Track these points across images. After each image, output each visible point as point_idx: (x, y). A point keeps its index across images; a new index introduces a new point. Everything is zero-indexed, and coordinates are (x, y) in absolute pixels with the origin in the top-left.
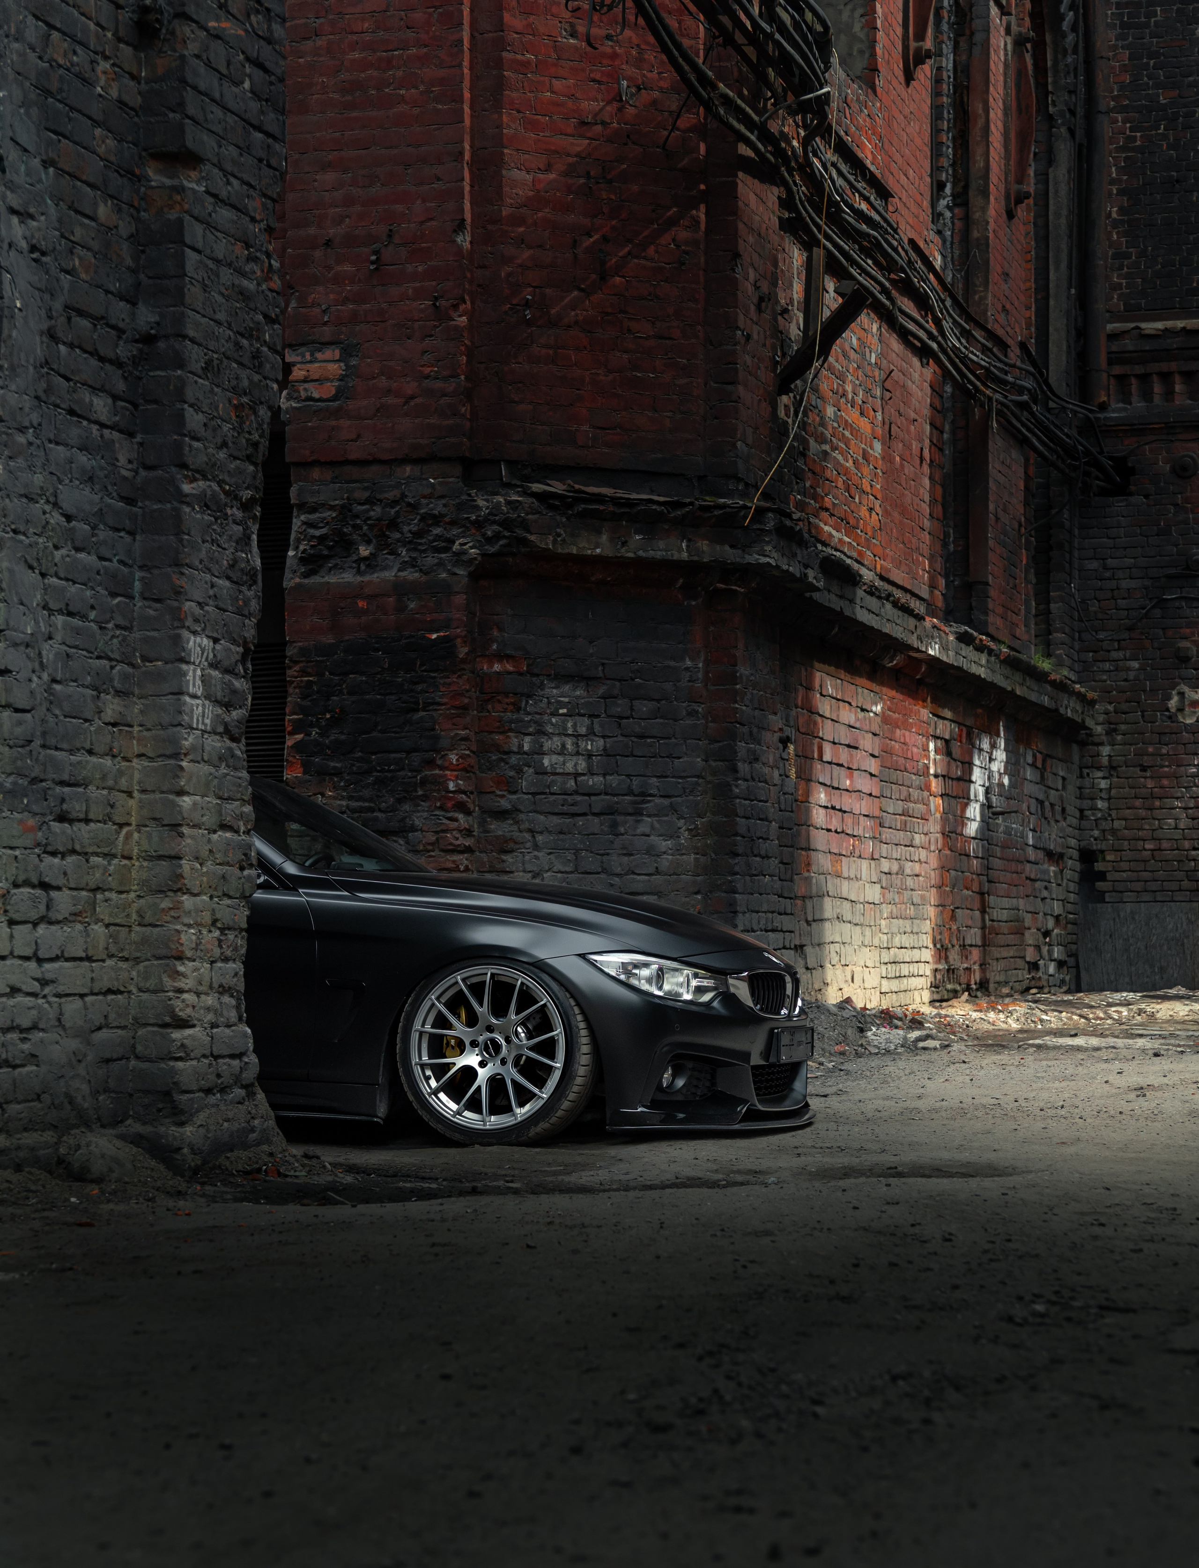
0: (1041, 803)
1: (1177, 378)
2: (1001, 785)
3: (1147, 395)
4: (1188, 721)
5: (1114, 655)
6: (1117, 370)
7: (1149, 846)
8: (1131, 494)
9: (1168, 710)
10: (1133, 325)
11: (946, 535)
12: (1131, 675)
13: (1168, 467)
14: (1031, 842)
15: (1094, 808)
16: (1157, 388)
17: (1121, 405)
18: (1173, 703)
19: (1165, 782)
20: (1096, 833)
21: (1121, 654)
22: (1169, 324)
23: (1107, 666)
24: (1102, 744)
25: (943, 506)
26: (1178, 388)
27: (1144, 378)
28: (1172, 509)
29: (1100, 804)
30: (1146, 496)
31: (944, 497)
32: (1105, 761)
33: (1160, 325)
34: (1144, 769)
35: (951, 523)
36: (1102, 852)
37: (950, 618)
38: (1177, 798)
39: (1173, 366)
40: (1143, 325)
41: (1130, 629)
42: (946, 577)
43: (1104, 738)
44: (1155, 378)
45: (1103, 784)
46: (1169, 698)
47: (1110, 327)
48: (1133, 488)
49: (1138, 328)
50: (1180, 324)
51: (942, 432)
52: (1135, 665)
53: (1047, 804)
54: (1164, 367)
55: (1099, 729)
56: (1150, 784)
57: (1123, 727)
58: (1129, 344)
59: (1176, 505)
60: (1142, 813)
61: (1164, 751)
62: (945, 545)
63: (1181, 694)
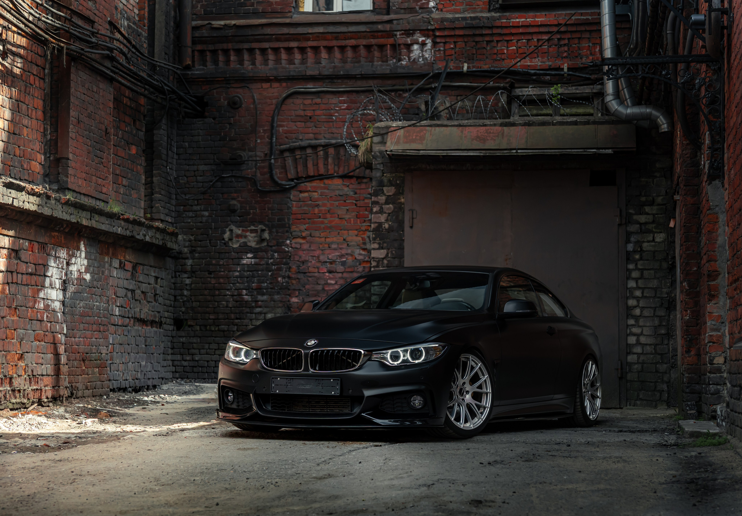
0: (133, 291)
1: (232, 53)
2: (81, 279)
3: (216, 62)
4: (235, 246)
5: (195, 208)
6: (199, 47)
7: (212, 317)
8: (206, 117)
9: (224, 239)
10: (207, 22)
11: (45, 130)
12: (204, 219)
13: (226, 103)
14: (117, 313)
15: (182, 295)
16: (221, 58)
17: (201, 67)
18: (227, 236)
19: (222, 280)
20: (183, 309)
21: (198, 208)
22: (228, 22)
23: (191, 214)
24: (187, 258)
25: (44, 112)
26: (232, 58)
27: (214, 52)
28: (228, 126)
29: (185, 293)
30: (214, 119)
31: (44, 107)
32: (189, 268)
33: (222, 23)
34: (210, 273)
35: (49, 123)
36: (186, 320)
37: (47, 179)
38: (228, 290)
39: (230, 46)
40: (213, 22)
41: (204, 193)
42: (45, 154)
43: (188, 255)
44: (220, 52)
45: (188, 281)
46: (225, 233)
47: (194, 23)
48: (207, 114)
49: (210, 24)
50: (233, 22)
51: (44, 69)
52: (206, 214)
53: (138, 292)
54: (225, 46)
55: (186, 250)
56: (213, 281)
57: (199, 249)
58: (205, 32)
59: (230, 124)
60: (209, 298)
61: (221, 263)
62: (45, 135)
63: (231, 231)
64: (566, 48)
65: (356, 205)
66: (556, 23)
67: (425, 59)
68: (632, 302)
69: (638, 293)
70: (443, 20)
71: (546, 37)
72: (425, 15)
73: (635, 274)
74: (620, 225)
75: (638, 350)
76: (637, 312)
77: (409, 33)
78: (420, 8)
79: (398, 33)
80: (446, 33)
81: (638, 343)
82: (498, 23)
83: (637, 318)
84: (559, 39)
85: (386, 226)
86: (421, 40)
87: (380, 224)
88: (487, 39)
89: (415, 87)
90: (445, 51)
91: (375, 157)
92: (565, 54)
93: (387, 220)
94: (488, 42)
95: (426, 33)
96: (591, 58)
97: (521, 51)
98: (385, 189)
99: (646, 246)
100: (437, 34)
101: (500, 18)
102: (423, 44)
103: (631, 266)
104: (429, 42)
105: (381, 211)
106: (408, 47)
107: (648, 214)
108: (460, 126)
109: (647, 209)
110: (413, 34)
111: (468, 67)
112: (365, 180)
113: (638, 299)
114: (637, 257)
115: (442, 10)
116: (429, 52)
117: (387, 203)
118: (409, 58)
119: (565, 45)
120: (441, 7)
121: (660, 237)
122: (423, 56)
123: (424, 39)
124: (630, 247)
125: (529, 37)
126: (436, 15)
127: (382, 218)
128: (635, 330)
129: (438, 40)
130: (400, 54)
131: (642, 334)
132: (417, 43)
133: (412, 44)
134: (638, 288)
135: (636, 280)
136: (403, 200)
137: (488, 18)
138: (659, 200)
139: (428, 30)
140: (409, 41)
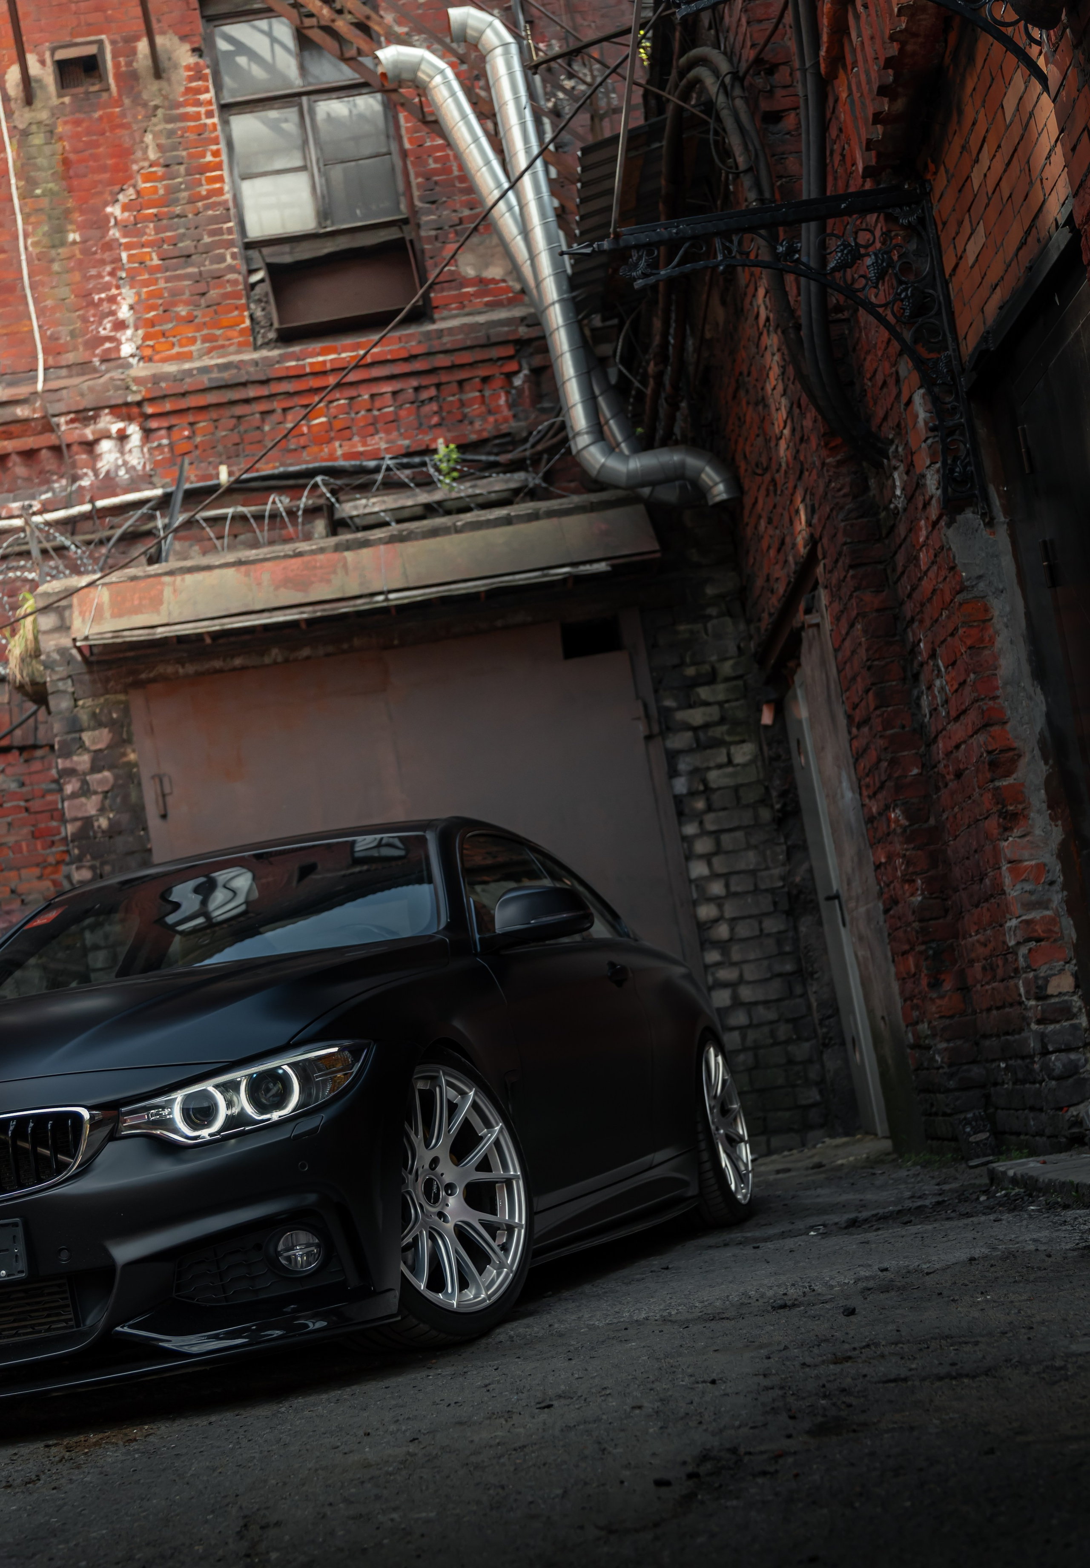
64: (434, 407)
65: (27, 810)
66: (405, 355)
67: (131, 469)
68: (706, 912)
69: (717, 888)
70: (156, 379)
71: (387, 388)
72: (116, 374)
73: (702, 846)
74: (649, 738)
75: (740, 1018)
76: (723, 931)
77: (84, 416)
78: (103, 361)
79: (62, 420)
80: (168, 406)
81: (737, 1003)
82: (278, 370)
83: (723, 946)
84: (417, 389)
85: (103, 823)
86: (115, 427)
87: (88, 822)
88: (264, 406)
89: (118, 532)
90: (171, 446)
91: (49, 666)
92: (435, 420)
93: (102, 810)
94: (265, 413)
95: (122, 411)
96: (491, 419)
97: (338, 425)
98: (86, 737)
99: (713, 777)
100: (149, 410)
101: (283, 358)
102: (122, 437)
103: (690, 829)
104: (134, 430)
105: (85, 791)
106: (90, 446)
107: (706, 704)
108: (239, 563)
109: (704, 693)
110: (95, 419)
111: (230, 474)
112: (39, 753)
113: (717, 901)
114: (700, 805)
115: (150, 360)
116: (136, 452)
117: (95, 768)
118: (96, 473)
119: (431, 399)
120: (148, 352)
121: (743, 753)
122: (125, 463)
123: (121, 425)
124: (680, 785)
125: (352, 392)
126: (140, 370)
127: (90, 806)
128: (726, 974)
129: (154, 424)
130: (74, 465)
131: (741, 981)
132: (109, 437)
133: (97, 441)
134: (714, 876)
135: (707, 858)
136: (132, 757)
137: (256, 363)
138: (727, 668)
139: (127, 404)
140: (89, 433)
